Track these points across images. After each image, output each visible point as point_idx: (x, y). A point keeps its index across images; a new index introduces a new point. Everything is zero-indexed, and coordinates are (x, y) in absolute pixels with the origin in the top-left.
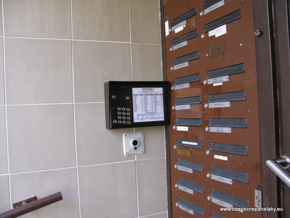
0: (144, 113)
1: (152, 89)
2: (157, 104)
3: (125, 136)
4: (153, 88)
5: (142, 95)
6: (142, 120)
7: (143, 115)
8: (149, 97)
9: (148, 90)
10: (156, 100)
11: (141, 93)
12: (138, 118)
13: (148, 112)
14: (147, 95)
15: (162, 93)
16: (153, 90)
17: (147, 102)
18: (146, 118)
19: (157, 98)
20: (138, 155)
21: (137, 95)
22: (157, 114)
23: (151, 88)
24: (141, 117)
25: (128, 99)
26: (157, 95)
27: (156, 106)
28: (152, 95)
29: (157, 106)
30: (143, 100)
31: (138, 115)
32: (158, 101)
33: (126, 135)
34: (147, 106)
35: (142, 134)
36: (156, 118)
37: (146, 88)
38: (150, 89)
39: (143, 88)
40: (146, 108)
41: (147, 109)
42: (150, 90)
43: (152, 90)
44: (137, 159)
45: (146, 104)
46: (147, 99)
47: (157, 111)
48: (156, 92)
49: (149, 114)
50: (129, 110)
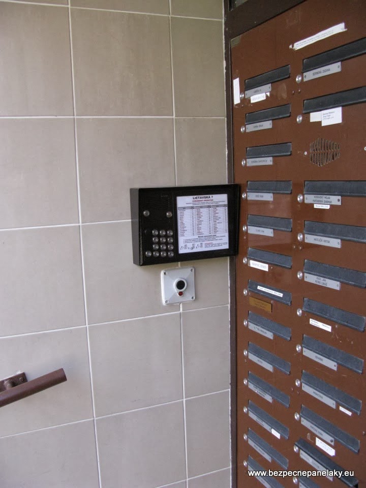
2: (217, 221)
3: (165, 273)
4: (211, 196)
5: (192, 208)
6: (192, 248)
7: (194, 240)
8: (204, 211)
9: (202, 199)
10: (217, 215)
11: (191, 205)
12: (186, 245)
13: (202, 236)
14: (201, 207)
15: (226, 203)
16: (211, 198)
17: (201, 219)
18: (200, 245)
19: (217, 212)
20: (184, 304)
21: (184, 208)
22: (217, 238)
24: (191, 244)
25: (169, 215)
26: (217, 206)
27: (215, 225)
28: (209, 207)
29: (218, 224)
30: (195, 216)
31: (187, 241)
32: (219, 217)
33: (167, 273)
34: (200, 226)
35: (191, 270)
36: (215, 245)
37: (200, 196)
38: (207, 197)
39: (194, 196)
40: (199, 229)
41: (201, 231)
42: (207, 199)
43: (209, 199)
44: (183, 311)
45: (200, 223)
46: (201, 214)
47: (217, 233)
48: (217, 202)
49: (203, 238)
50: (172, 234)
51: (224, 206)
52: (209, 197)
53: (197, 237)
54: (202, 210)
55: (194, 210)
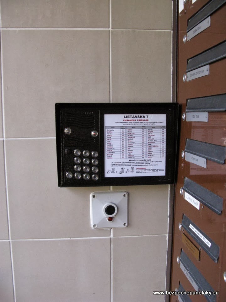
0: (126, 160)
1: (144, 117)
2: (153, 144)
3: (94, 196)
4: (146, 115)
5: (123, 128)
6: (121, 173)
7: (123, 164)
8: (137, 133)
9: (135, 119)
10: (152, 137)
11: (122, 125)
12: (113, 169)
13: (133, 159)
14: (133, 127)
15: (164, 124)
16: (146, 118)
17: (132, 141)
18: (130, 169)
19: (153, 133)
20: (116, 230)
21: (113, 128)
22: (151, 163)
23: (143, 115)
24: (120, 167)
25: (94, 135)
26: (154, 127)
27: (150, 148)
28: (143, 127)
29: (153, 148)
30: (126, 137)
31: (114, 164)
32: (155, 139)
34: (131, 148)
35: (124, 196)
36: (149, 171)
37: (132, 115)
38: (141, 117)
39: (126, 115)
40: (130, 151)
41: (131, 154)
42: (140, 119)
43: (144, 119)
45: (131, 145)
46: (134, 135)
47: (152, 157)
48: (154, 123)
49: (135, 163)
50: (97, 155)
51: (163, 127)
53: (128, 161)
54: (134, 131)
55: (125, 130)
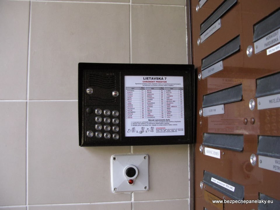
0: (146, 120)
2: (172, 105)
3: (114, 159)
4: (164, 77)
5: (142, 88)
6: (141, 132)
7: (144, 123)
8: (156, 94)
9: (154, 81)
10: (171, 98)
11: (141, 86)
12: (133, 128)
13: (153, 119)
14: (153, 88)
15: (182, 86)
16: (164, 80)
17: (152, 101)
18: (150, 129)
19: (171, 94)
20: (136, 193)
21: (133, 88)
22: (170, 123)
23: (161, 77)
24: (140, 127)
25: (115, 95)
26: (172, 89)
27: (168, 108)
28: (162, 89)
29: (171, 108)
30: (146, 98)
31: (135, 124)
32: (173, 100)
33: (116, 158)
34: (151, 108)
35: (145, 158)
36: (169, 131)
37: (151, 77)
38: (159, 79)
39: (145, 77)
40: (150, 111)
41: (151, 114)
44: (135, 201)
45: (150, 105)
46: (153, 96)
47: (171, 117)
48: (171, 85)
49: (155, 122)
50: (117, 114)
51: (180, 89)
52: (162, 79)
53: (148, 121)
54: (153, 91)
55: (144, 90)
